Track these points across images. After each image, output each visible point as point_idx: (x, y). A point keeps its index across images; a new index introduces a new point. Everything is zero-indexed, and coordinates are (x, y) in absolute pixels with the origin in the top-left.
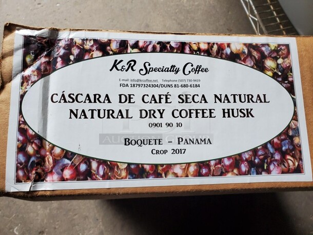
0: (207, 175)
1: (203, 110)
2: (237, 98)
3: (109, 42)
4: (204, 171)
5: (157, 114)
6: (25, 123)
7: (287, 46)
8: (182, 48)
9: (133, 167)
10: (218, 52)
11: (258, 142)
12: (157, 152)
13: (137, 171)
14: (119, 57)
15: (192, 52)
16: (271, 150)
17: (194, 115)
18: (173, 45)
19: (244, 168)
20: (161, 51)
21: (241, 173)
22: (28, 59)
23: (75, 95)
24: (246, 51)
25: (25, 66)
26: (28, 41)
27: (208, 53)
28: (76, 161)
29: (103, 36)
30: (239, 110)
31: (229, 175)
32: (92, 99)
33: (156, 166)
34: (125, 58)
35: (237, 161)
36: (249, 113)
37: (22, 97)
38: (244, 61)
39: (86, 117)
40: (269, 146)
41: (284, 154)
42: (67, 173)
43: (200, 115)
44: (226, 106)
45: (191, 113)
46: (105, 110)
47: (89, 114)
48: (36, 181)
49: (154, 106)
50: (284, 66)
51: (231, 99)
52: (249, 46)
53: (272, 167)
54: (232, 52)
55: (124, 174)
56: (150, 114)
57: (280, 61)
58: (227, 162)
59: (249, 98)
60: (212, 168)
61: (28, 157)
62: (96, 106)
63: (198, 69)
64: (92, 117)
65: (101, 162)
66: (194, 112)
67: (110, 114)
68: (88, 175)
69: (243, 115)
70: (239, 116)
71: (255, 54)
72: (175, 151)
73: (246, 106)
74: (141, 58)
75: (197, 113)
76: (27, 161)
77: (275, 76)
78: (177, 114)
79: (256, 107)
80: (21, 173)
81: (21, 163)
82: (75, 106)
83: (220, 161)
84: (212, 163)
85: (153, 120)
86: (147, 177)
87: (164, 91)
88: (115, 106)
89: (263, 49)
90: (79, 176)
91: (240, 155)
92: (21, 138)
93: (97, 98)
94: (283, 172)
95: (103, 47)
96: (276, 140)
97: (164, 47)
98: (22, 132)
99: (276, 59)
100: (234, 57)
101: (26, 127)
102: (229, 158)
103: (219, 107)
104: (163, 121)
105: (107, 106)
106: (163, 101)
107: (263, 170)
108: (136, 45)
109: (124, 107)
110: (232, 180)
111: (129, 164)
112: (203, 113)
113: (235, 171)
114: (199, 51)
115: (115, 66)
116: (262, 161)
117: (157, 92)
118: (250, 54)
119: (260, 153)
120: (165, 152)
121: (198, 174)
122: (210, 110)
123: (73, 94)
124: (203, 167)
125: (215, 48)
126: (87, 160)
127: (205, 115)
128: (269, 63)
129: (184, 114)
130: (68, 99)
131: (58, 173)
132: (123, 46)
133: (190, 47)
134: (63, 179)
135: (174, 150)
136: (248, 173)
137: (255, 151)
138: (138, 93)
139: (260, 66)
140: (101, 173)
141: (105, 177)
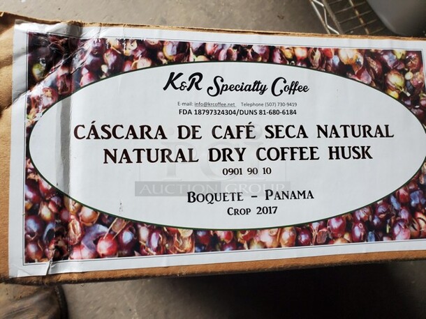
0: (307, 243)
1: (301, 148)
2: (349, 130)
3: (161, 46)
4: (303, 238)
5: (235, 155)
6: (35, 171)
7: (419, 54)
8: (269, 55)
9: (200, 234)
10: (321, 62)
11: (377, 195)
12: (236, 212)
13: (207, 240)
14: (176, 69)
15: (284, 61)
16: (396, 206)
17: (288, 156)
18: (257, 50)
19: (358, 232)
20: (239, 59)
21: (354, 240)
22: (36, 71)
23: (112, 127)
24: (361, 60)
25: (32, 82)
26: (35, 42)
27: (307, 63)
28: (116, 228)
29: (152, 35)
30: (351, 148)
31: (338, 242)
32: (138, 133)
33: (235, 232)
34: (186, 70)
35: (348, 221)
36: (364, 153)
37: (29, 130)
38: (359, 75)
39: (129, 161)
40: (393, 200)
41: (413, 211)
42: (103, 246)
43: (297, 156)
44: (334, 142)
45: (283, 153)
46: (157, 150)
47: (133, 156)
48: (56, 259)
49: (232, 144)
50: (414, 83)
51: (341, 131)
52: (366, 53)
53: (397, 230)
54: (341, 63)
55: (188, 245)
56: (225, 155)
57: (409, 76)
58: (335, 224)
59: (366, 130)
60: (315, 233)
61: (42, 223)
62: (144, 144)
63: (294, 88)
64: (139, 161)
65: (154, 228)
66: (289, 151)
67: (164, 155)
68: (135, 248)
69: (356, 156)
70: (352, 157)
71: (374, 65)
72: (262, 210)
73: (361, 142)
74: (210, 70)
75: (293, 153)
76: (41, 230)
77: (402, 98)
78: (263, 154)
79: (375, 144)
80: (32, 249)
81: (32, 234)
82: (111, 144)
83: (325, 222)
84: (315, 226)
85: (229, 165)
86: (222, 249)
87: (243, 120)
88: (173, 143)
89: (386, 57)
90: (119, 249)
91: (353, 213)
92: (30, 195)
93: (145, 132)
94: (412, 237)
95: (152, 53)
96: (402, 191)
97: (243, 54)
98: (32, 184)
99: (403, 72)
100: (344, 70)
101: (37, 178)
102: (338, 218)
103: (323, 144)
104: (244, 166)
105: (159, 144)
106: (243, 135)
107: (385, 234)
108: (201, 50)
109: (185, 145)
110: (341, 250)
111: (195, 231)
112: (302, 153)
113: (347, 236)
114: (293, 61)
115: (171, 81)
116: (383, 221)
117: (233, 121)
118: (367, 66)
119: (380, 210)
120: (247, 211)
121: (296, 243)
122: (312, 148)
123: (109, 126)
124: (302, 235)
125: (318, 55)
126: (133, 226)
127: (305, 156)
128: (394, 79)
130: (101, 133)
131: (89, 247)
132: (183, 52)
133: (282, 54)
134: (97, 256)
135: (260, 209)
136: (364, 239)
137: (373, 207)
138: (206, 124)
139: (381, 84)
140: (155, 244)
141: (161, 250)
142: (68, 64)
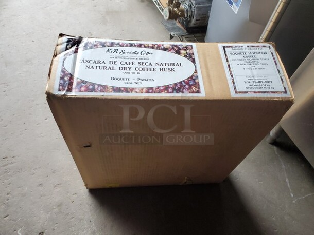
0: (152, 92)
1: (150, 68)
2: (167, 64)
3: (106, 43)
4: (150, 91)
5: (128, 69)
6: (65, 69)
7: (191, 46)
8: (140, 46)
9: (115, 88)
10: (157, 48)
11: (177, 81)
12: (127, 83)
13: (117, 90)
14: (110, 48)
15: (145, 47)
16: (184, 84)
18: (136, 44)
19: (170, 90)
20: (130, 46)
21: (168, 92)
22: (68, 47)
23: (89, 60)
24: (171, 47)
25: (67, 49)
26: (69, 41)
27: (153, 47)
28: (88, 85)
29: (103, 40)
30: (167, 69)
31: (163, 93)
32: (97, 62)
33: (127, 88)
34: (113, 48)
35: (166, 88)
36: (172, 70)
37: (64, 60)
38: (170, 50)
39: (93, 68)
40: (183, 82)
41: (190, 86)
42: (83, 89)
43: (149, 70)
44: (161, 67)
45: (144, 69)
47: (95, 68)
48: (67, 91)
49: (126, 66)
50: (190, 53)
51: (164, 64)
52: (173, 45)
53: (184, 90)
54: (164, 48)
55: (110, 90)
56: (125, 69)
57: (188, 51)
58: (162, 88)
59: (173, 64)
60: (154, 90)
61: (65, 81)
62: (99, 65)
63: (148, 53)
64: (96, 69)
65: (99, 85)
66: (146, 69)
67: (105, 68)
68: (93, 90)
69: (169, 71)
71: (175, 48)
72: (136, 83)
73: (171, 67)
74: (120, 49)
76: (64, 83)
77: (185, 56)
78: (137, 69)
79: (176, 68)
80: (61, 87)
81: (61, 84)
82: (88, 64)
83: (158, 87)
84: (154, 88)
85: (125, 71)
86: (122, 92)
87: (131, 61)
88: (108, 65)
89: (180, 46)
90: (88, 90)
91: (168, 85)
92: (62, 74)
93: (99, 62)
94: (190, 93)
95: (104, 45)
96: (186, 80)
97: (131, 45)
98: (63, 72)
99: (186, 50)
100: (165, 49)
101: (65, 70)
102: (163, 86)
103: (158, 68)
104: (131, 72)
105: (103, 65)
106: (131, 64)
107: (180, 91)
108: (118, 44)
109: (111, 66)
110: (164, 95)
111: (113, 87)
113: (166, 91)
114: (148, 47)
115: (108, 51)
116: (179, 88)
117: (128, 61)
118: (173, 48)
119: (178, 85)
120: (131, 83)
121: (148, 92)
122: (154, 68)
124: (149, 90)
125: (156, 46)
126: (93, 84)
127: (151, 70)
128: (182, 52)
129: (141, 69)
130: (85, 62)
131: (78, 89)
132: (112, 44)
133: (144, 46)
134: (80, 91)
136: (172, 92)
137: (176, 84)
138: (118, 61)
139: (178, 52)
140: (100, 89)
141: (101, 91)
142: (78, 46)
